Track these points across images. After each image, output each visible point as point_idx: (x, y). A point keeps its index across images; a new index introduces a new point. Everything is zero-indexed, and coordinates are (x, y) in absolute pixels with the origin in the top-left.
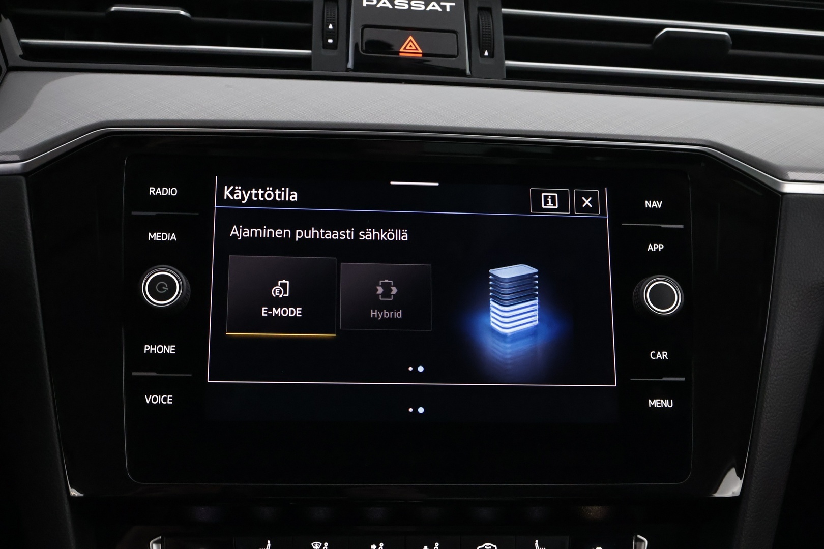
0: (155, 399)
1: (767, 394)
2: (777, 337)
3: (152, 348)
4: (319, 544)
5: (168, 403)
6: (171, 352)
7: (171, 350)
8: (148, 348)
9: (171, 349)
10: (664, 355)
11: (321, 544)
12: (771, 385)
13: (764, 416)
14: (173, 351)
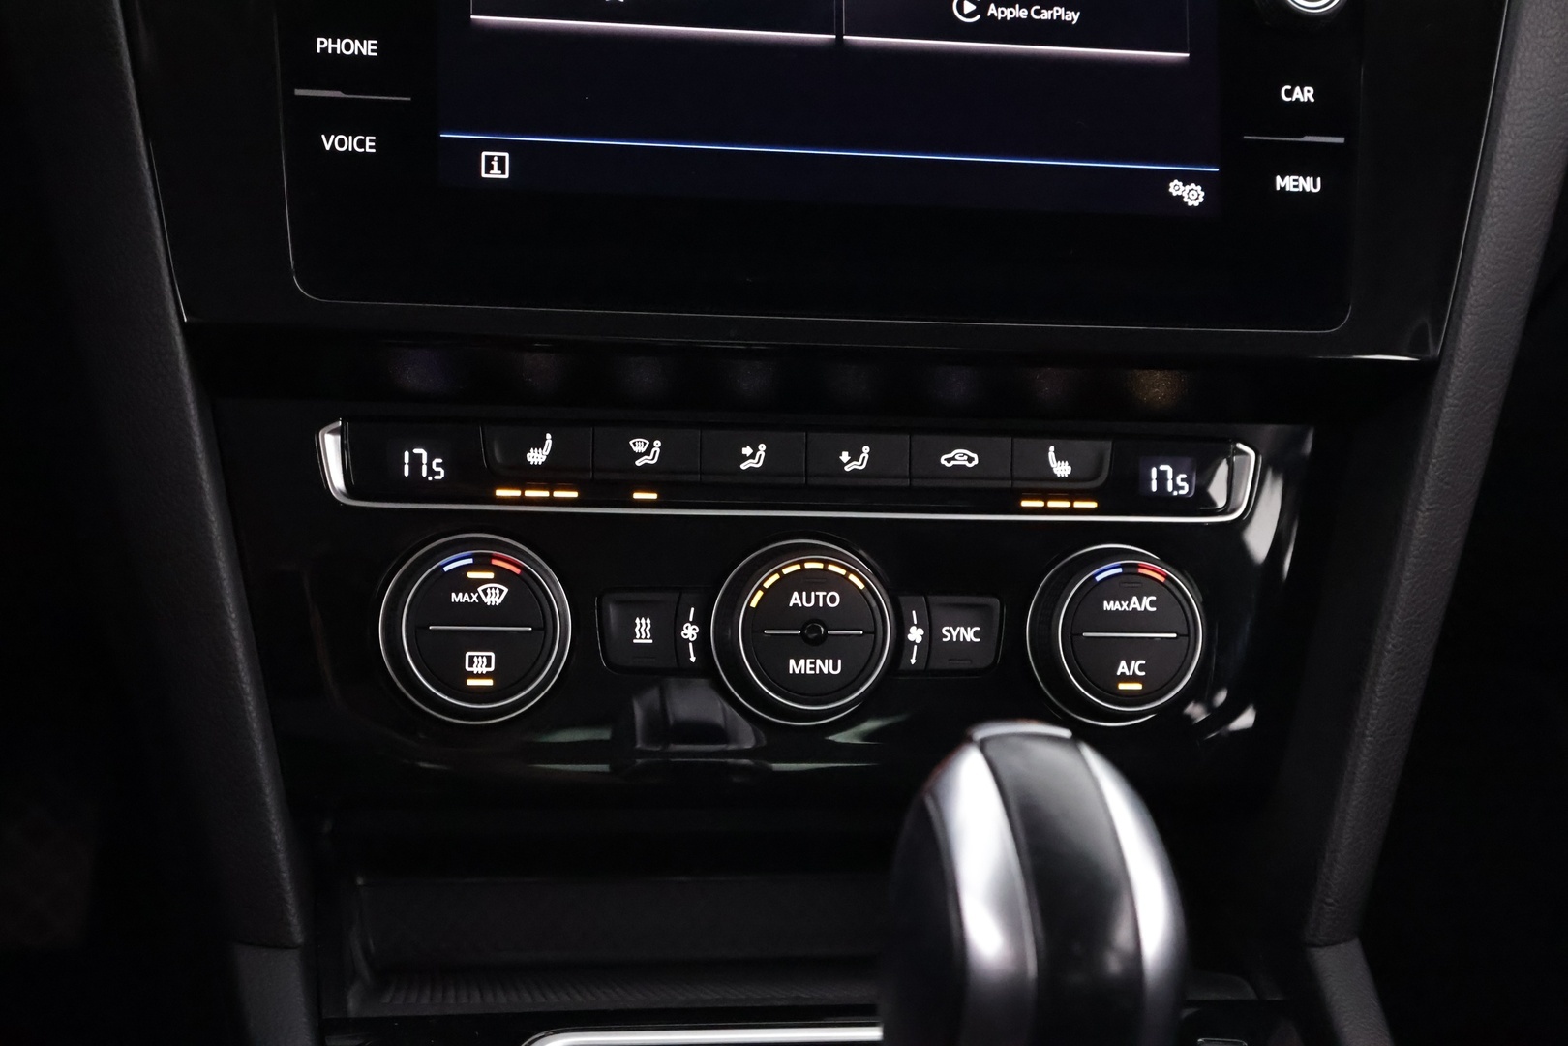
0: (341, 143)
1: (1495, 172)
2: (1518, 66)
3: (333, 43)
4: (645, 443)
5: (368, 150)
6: (370, 54)
7: (368, 48)
8: (323, 44)
9: (370, 48)
10: (1305, 94)
11: (648, 443)
12: (1503, 156)
13: (1487, 212)
14: (372, 51)
